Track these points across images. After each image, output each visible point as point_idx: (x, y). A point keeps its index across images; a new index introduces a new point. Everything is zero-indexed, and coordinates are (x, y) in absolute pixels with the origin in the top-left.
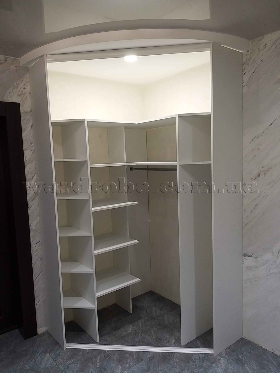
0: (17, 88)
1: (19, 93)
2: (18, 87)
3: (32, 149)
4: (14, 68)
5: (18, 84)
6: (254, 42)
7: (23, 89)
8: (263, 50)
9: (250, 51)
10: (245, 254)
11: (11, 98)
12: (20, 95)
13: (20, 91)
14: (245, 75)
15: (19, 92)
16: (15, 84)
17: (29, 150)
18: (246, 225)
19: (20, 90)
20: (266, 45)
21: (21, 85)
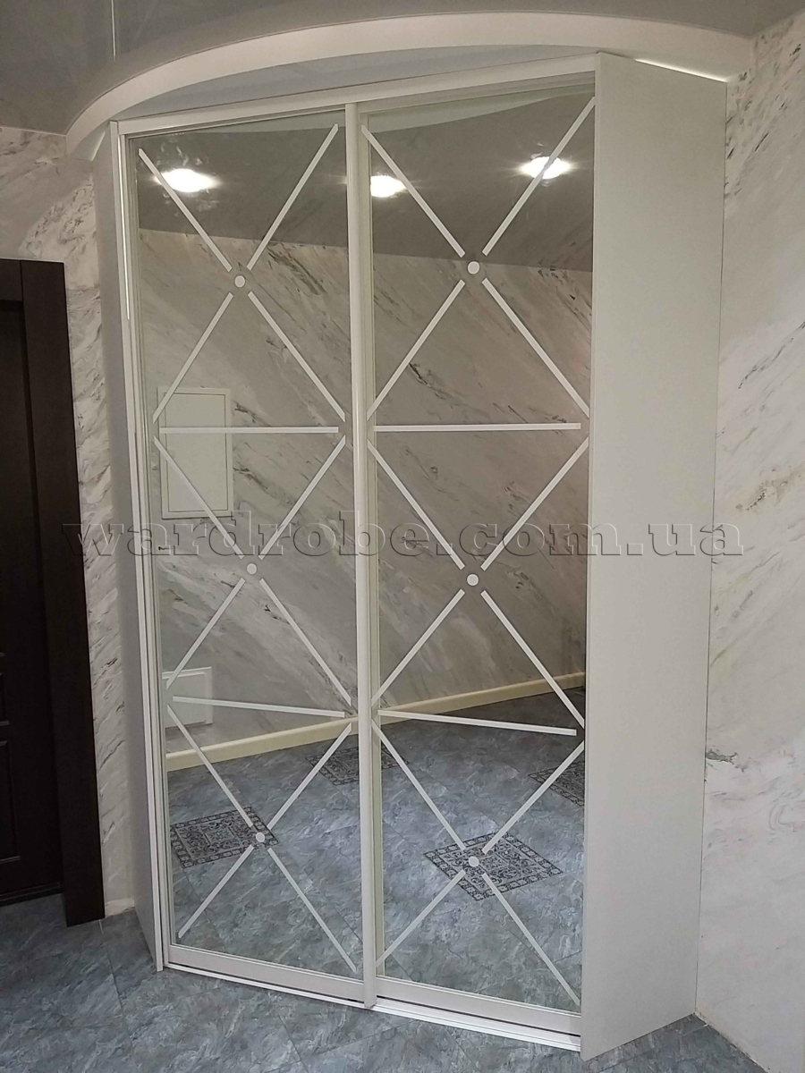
0: (57, 219)
1: (65, 236)
2: (60, 216)
3: (99, 397)
4: (49, 162)
5: (62, 209)
6: (761, 42)
7: (74, 223)
8: (787, 68)
9: (749, 78)
10: (711, 752)
11: (39, 249)
12: (65, 242)
13: (68, 229)
14: (733, 157)
15: (64, 231)
16: (53, 208)
17: (90, 399)
18: (719, 655)
19: (65, 227)
20: (798, 49)
21: (71, 213)
